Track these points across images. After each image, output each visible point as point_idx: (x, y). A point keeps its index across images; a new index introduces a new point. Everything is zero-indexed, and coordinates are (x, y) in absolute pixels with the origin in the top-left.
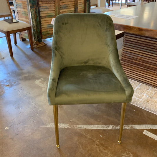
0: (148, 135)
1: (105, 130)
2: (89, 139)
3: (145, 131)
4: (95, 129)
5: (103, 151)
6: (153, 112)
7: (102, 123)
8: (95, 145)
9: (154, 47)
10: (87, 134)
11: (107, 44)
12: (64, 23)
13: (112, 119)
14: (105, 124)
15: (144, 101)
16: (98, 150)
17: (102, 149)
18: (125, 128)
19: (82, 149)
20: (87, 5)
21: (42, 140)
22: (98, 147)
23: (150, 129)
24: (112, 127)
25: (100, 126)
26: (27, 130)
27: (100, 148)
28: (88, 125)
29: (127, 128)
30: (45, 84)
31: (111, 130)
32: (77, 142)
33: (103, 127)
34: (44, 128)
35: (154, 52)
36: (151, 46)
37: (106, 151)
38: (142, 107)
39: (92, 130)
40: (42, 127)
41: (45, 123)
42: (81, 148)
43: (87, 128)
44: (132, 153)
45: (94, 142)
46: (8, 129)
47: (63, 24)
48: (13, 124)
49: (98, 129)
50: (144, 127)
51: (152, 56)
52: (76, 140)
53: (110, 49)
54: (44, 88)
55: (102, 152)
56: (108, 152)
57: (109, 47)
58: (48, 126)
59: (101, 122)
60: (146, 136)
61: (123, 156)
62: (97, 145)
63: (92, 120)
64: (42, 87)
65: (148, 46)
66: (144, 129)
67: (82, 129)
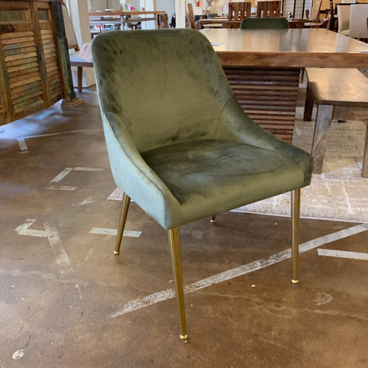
0: (328, 255)
1: (251, 272)
2: (236, 299)
3: (319, 250)
4: (232, 277)
5: (278, 309)
6: (309, 216)
7: (236, 262)
8: (256, 306)
9: (267, 98)
10: (225, 293)
11: (213, 89)
12: (118, 50)
13: (249, 250)
14: (244, 263)
15: (282, 203)
16: (267, 311)
17: (272, 306)
18: (284, 256)
19: (236, 324)
20: (62, 46)
21: (134, 341)
22: (263, 306)
23: (325, 244)
24: (259, 264)
25: (237, 269)
26: (80, 338)
27: (268, 307)
28: (214, 276)
29: (286, 255)
30: (47, 230)
31: (262, 270)
32: (218, 315)
33: (244, 269)
34: (120, 317)
35: (269, 107)
36: (261, 95)
37: (283, 308)
38: (285, 214)
39: (229, 282)
40: (113, 316)
41: (113, 306)
42: (233, 321)
43: (216, 283)
44: (328, 293)
45: (248, 300)
46: (21, 355)
47: (116, 53)
48: (28, 338)
49: (239, 275)
50: (314, 245)
51: (267, 115)
52: (210, 311)
53: (221, 98)
54: (51, 237)
55: (276, 312)
56: (288, 307)
57: (218, 96)
58: (126, 310)
59: (234, 263)
60: (327, 257)
61: (317, 303)
62: (259, 304)
63: (215, 265)
64: (47, 237)
65: (257, 98)
66: (316, 249)
67: (207, 287)
